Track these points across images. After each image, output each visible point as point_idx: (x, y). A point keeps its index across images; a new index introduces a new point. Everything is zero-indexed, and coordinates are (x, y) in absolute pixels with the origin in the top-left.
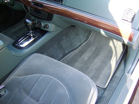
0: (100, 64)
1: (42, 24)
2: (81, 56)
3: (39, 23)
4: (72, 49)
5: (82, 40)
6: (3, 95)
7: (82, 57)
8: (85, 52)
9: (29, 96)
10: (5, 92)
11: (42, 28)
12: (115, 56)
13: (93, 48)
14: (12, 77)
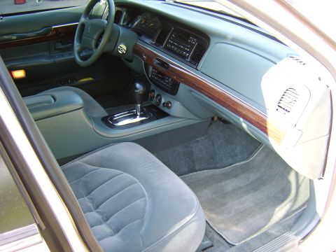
0: (252, 205)
2: (221, 182)
3: (159, 98)
5: (236, 156)
9: (88, 196)
11: (161, 107)
12: (291, 201)
13: (253, 176)
14: (78, 162)
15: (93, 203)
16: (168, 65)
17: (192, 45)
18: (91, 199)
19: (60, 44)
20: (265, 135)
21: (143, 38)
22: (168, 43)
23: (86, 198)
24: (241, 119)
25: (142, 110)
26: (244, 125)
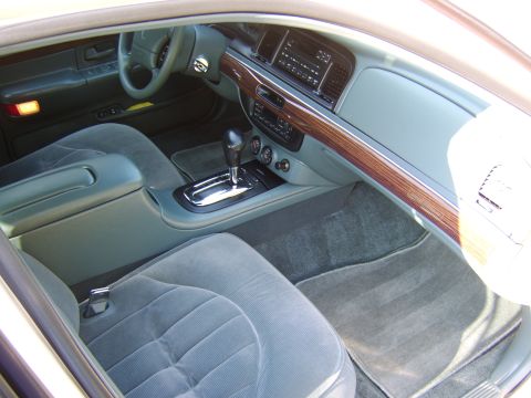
0: (425, 328)
1: (276, 157)
2: (373, 287)
3: (267, 151)
4: (355, 258)
5: (397, 238)
6: (100, 313)
8: (392, 278)
9: (161, 338)
10: (107, 307)
11: (272, 167)
12: (487, 318)
14: (139, 275)
15: (169, 350)
16: (283, 100)
18: (166, 343)
19: (93, 50)
20: (456, 243)
21: (237, 44)
23: (156, 341)
24: (414, 211)
26: (419, 220)
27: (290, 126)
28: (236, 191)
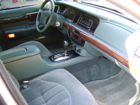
3: (75, 47)
5: (111, 73)
6: (25, 88)
7: (105, 87)
9: (42, 96)
10: (28, 87)
11: (76, 51)
13: (119, 83)
14: (37, 79)
15: (44, 99)
16: (79, 32)
17: (91, 23)
18: (44, 97)
19: (30, 22)
21: (67, 19)
22: (79, 22)
23: (41, 97)
24: (116, 60)
25: (67, 53)
26: (117, 63)
27: (81, 40)
28: (66, 57)
